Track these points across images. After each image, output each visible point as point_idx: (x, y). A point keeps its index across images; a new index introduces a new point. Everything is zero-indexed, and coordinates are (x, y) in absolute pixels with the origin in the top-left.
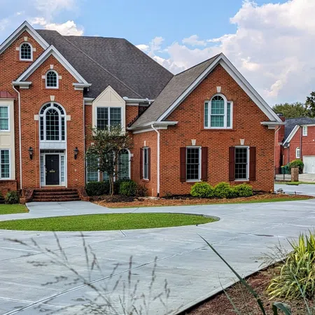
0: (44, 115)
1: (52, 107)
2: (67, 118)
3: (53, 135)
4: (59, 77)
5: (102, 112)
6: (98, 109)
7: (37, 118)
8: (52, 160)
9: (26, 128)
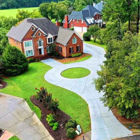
0: (38, 42)
1: (40, 40)
2: (43, 42)
3: (40, 45)
4: (40, 34)
5: (49, 39)
6: (48, 39)
7: (37, 43)
8: (40, 50)
9: (36, 45)
